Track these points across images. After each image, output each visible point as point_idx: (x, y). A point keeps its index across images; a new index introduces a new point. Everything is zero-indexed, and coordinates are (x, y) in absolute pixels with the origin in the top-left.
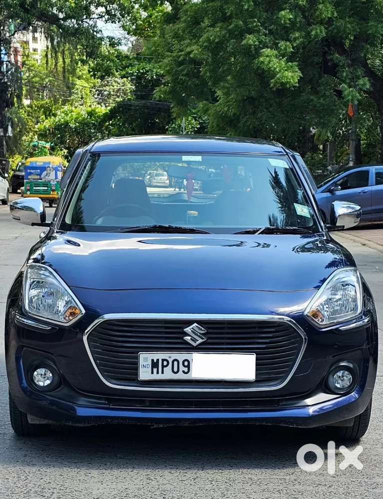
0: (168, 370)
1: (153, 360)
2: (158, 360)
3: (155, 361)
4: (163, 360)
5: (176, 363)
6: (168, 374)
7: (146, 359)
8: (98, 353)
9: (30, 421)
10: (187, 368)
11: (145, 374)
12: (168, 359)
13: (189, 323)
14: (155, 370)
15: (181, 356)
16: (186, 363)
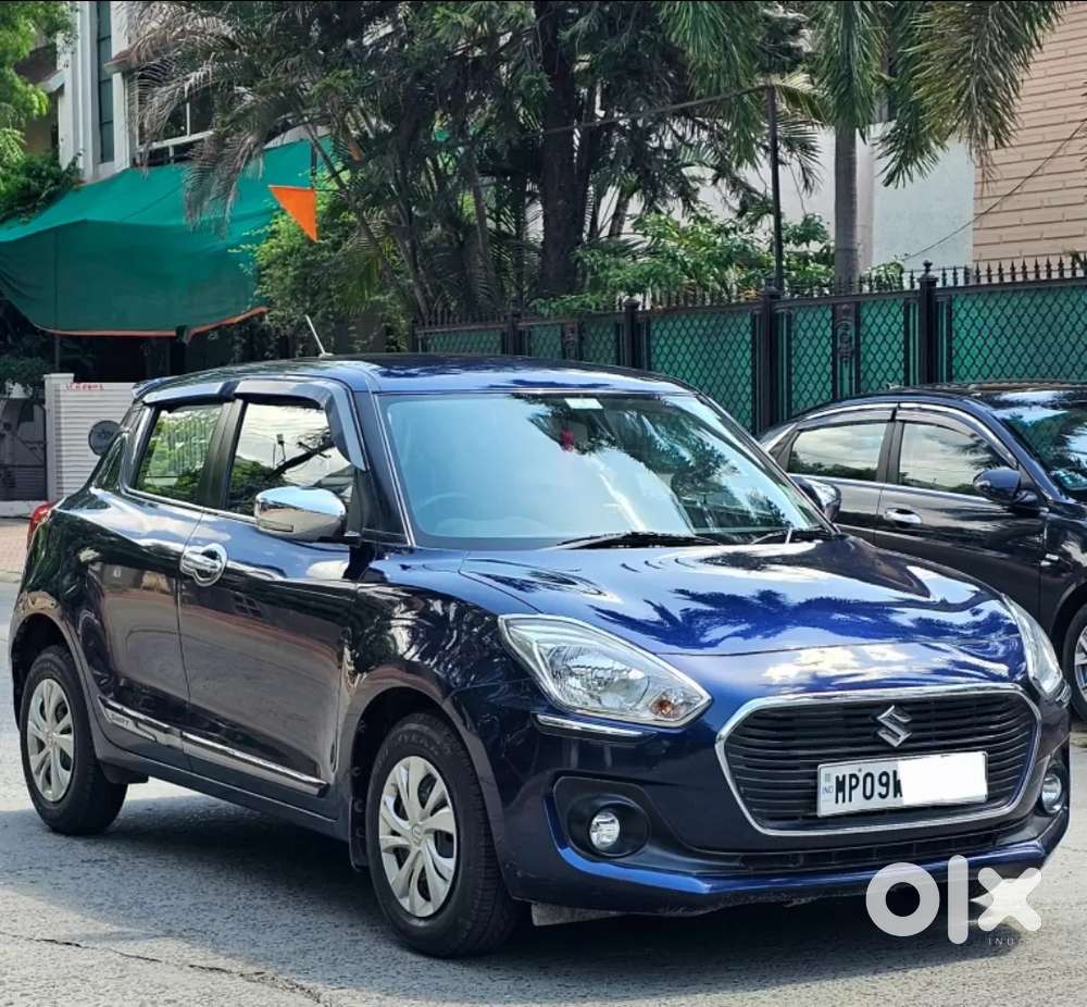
0: (857, 793)
1: (837, 778)
2: (844, 777)
3: (841, 779)
4: (852, 776)
5: (869, 779)
6: (857, 803)
7: (828, 777)
8: (741, 773)
9: (536, 922)
10: (885, 789)
11: (827, 805)
12: (857, 773)
13: (884, 705)
14: (840, 795)
15: (877, 767)
16: (884, 779)
